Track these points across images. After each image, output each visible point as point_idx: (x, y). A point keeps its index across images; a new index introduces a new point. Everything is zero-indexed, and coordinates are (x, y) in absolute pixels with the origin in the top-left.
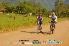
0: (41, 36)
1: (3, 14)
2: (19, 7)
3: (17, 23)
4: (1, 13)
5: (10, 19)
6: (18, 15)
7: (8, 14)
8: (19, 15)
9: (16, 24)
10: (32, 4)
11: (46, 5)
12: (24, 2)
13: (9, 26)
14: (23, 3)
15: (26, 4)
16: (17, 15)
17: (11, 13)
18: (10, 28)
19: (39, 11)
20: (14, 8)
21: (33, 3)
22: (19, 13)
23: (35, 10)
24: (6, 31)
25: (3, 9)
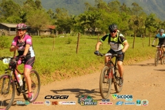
0: (144, 86)
1: (50, 37)
2: (87, 17)
3: (83, 57)
4: (47, 34)
5: (66, 48)
6: (85, 36)
7: (62, 36)
8: (88, 37)
9: (81, 59)
10: (118, 9)
11: (155, 8)
12: (99, 5)
13: (66, 64)
14: (96, 7)
15: (104, 10)
16: (83, 36)
17: (68, 34)
18: (68, 69)
19: (136, 23)
20: (76, 19)
21: (121, 5)
22: (88, 33)
23: (127, 23)
24: (59, 77)
25: (49, 25)
